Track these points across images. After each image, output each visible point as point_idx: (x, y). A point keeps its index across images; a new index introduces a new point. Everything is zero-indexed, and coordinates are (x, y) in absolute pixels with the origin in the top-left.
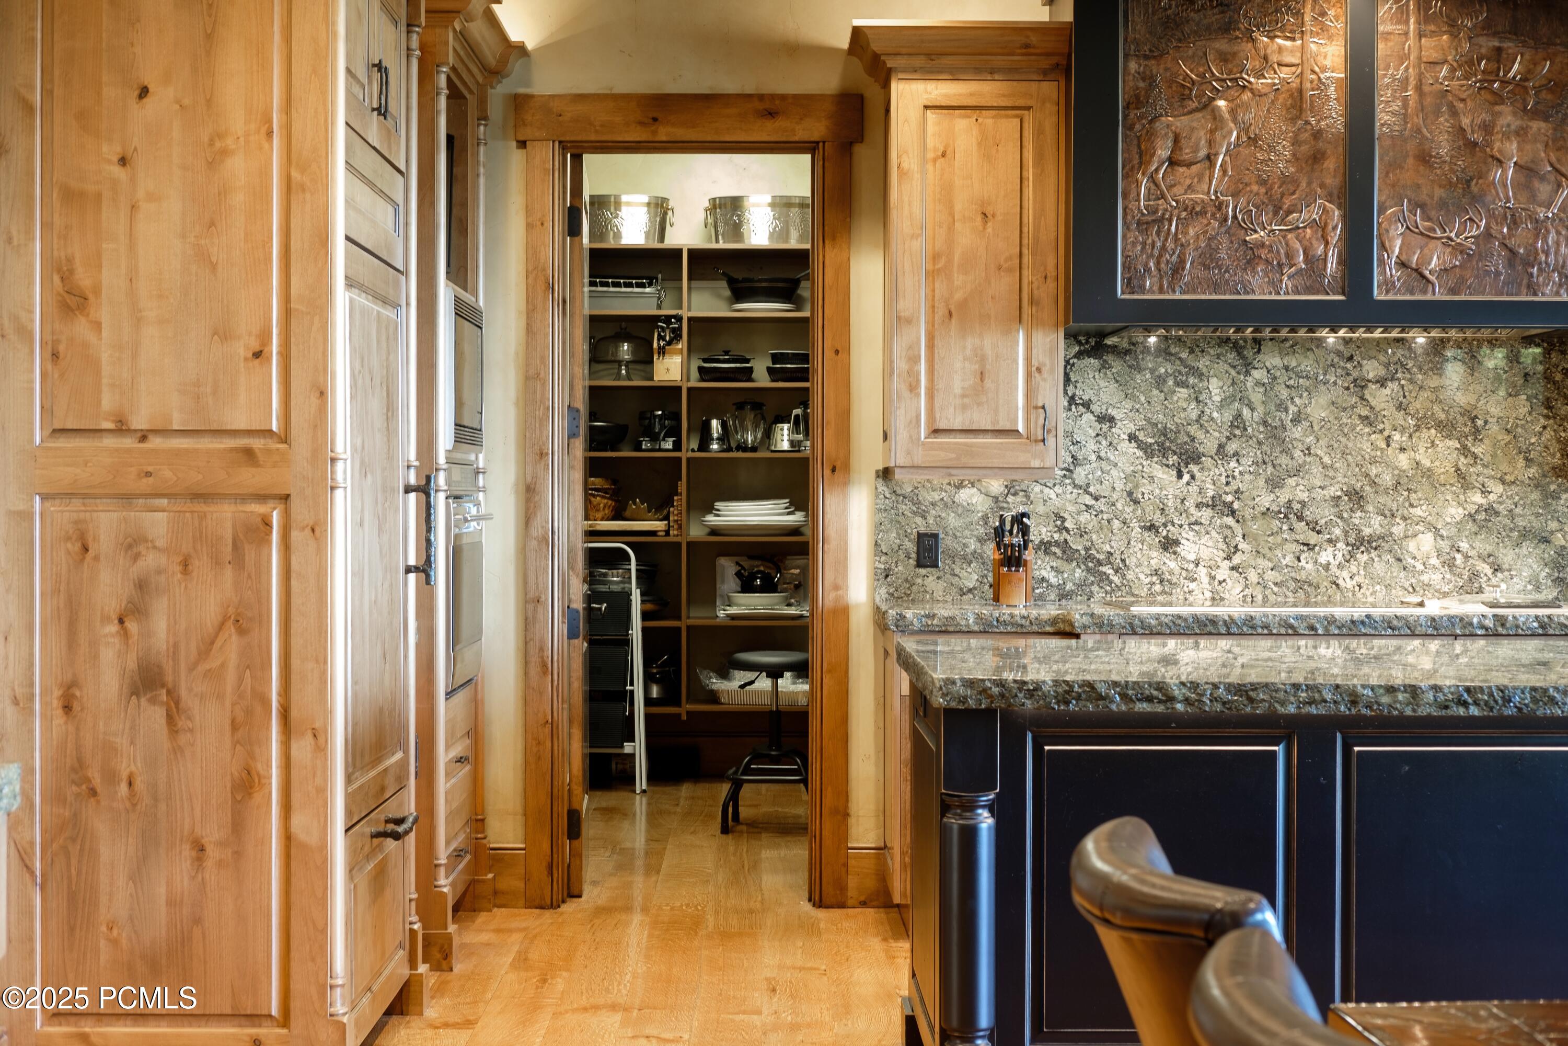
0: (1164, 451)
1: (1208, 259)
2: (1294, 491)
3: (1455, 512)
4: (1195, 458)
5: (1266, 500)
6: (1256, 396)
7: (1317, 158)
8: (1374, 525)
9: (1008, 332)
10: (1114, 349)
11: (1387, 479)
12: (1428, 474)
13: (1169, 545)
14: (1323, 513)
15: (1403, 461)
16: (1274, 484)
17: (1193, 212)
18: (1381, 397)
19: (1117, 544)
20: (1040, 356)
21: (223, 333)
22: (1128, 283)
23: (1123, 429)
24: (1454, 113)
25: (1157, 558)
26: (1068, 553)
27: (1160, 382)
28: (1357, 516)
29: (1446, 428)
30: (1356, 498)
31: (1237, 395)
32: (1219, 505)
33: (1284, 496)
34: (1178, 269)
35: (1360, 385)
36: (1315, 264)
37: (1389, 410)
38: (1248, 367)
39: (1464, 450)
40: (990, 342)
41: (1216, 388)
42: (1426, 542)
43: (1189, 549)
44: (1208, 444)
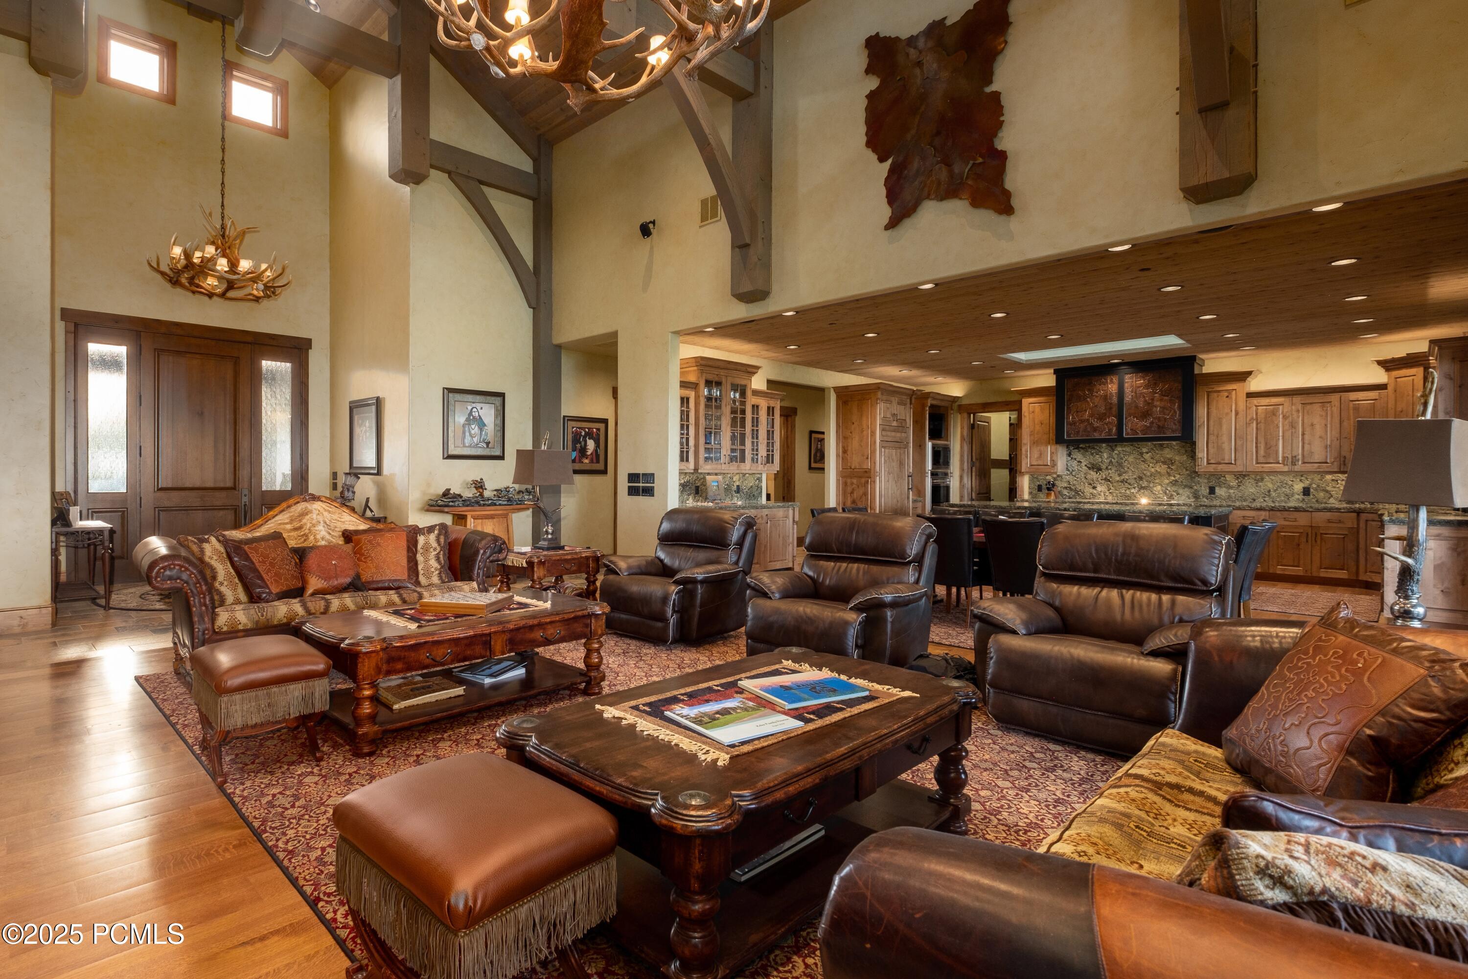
0: (1093, 468)
1: (1085, 430)
2: (1125, 476)
3: (1167, 481)
4: (1101, 470)
5: (1118, 478)
6: (1115, 457)
7: (1111, 408)
8: (1145, 484)
9: (1047, 446)
10: (1082, 448)
11: (1149, 474)
12: (1159, 473)
13: (1094, 488)
14: (1133, 481)
15: (1153, 470)
16: (1120, 475)
17: (1082, 421)
18: (1147, 456)
19: (1082, 488)
20: (1053, 450)
21: (863, 455)
22: (1068, 436)
23: (1083, 464)
24: (1144, 397)
25: (1092, 490)
26: (1071, 489)
27: (1092, 454)
28: (1141, 482)
29: (1164, 463)
30: (1141, 478)
31: (1111, 456)
32: (1106, 480)
33: (1122, 478)
34: (1078, 432)
35: (1141, 454)
36: (1110, 430)
37: (1149, 459)
38: (1113, 450)
39: (1169, 468)
40: (1042, 448)
41: (1105, 455)
42: (1159, 488)
43: (1099, 488)
44: (1104, 467)
